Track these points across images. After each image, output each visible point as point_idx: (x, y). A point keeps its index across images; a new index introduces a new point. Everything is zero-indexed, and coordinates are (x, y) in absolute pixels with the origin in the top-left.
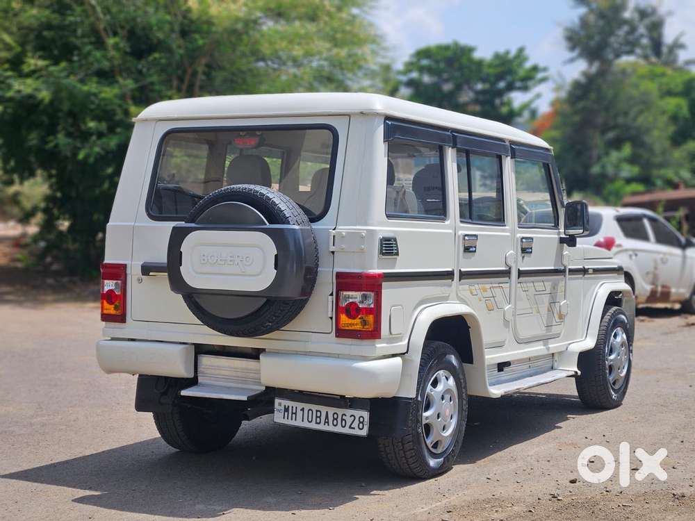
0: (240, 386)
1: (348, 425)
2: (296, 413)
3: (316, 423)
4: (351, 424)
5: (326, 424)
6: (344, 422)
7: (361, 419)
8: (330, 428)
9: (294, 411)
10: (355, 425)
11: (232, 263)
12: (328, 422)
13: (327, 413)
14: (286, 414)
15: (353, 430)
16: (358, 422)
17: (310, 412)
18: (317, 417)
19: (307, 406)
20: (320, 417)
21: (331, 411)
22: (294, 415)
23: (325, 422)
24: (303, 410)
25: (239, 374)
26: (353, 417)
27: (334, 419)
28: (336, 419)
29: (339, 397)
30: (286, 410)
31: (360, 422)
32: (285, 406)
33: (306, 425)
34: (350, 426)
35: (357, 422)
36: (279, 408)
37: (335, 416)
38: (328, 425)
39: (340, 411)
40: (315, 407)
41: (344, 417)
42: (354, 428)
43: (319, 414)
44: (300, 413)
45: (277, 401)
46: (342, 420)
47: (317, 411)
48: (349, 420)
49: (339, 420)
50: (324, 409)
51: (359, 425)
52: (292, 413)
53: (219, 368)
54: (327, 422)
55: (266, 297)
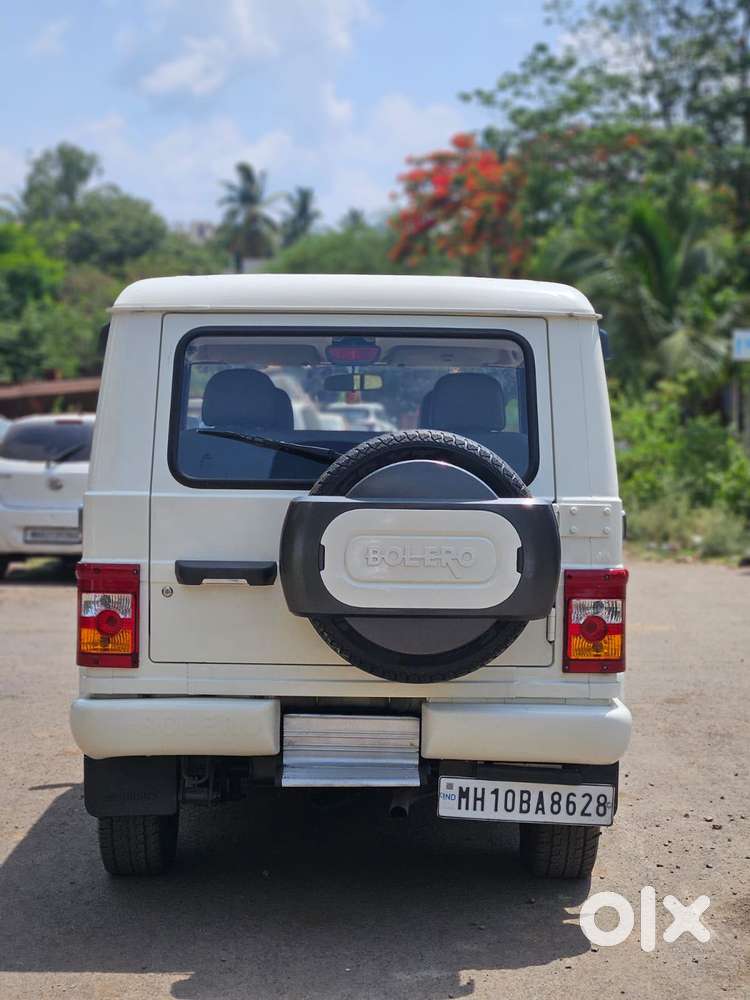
0: (369, 761)
1: (579, 809)
2: (482, 799)
3: (521, 811)
4: (585, 808)
5: (540, 812)
6: (571, 806)
7: (602, 800)
8: (547, 818)
9: (479, 795)
10: (592, 809)
11: (435, 563)
12: (543, 809)
13: (541, 794)
14: (464, 801)
15: (587, 818)
16: (596, 804)
17: (510, 795)
18: (522, 802)
19: (503, 786)
20: (528, 802)
21: (548, 789)
22: (479, 803)
23: (538, 809)
24: (496, 792)
25: (368, 742)
26: (587, 798)
27: (554, 802)
28: (558, 803)
29: (560, 767)
30: (464, 794)
31: (600, 804)
32: (461, 788)
33: (502, 815)
34: (583, 811)
35: (594, 804)
36: (448, 792)
37: (556, 798)
38: (544, 813)
39: (564, 790)
40: (518, 787)
41: (572, 798)
42: (590, 815)
43: (525, 797)
44: (490, 799)
45: (444, 782)
46: (568, 802)
47: (522, 792)
48: (580, 803)
49: (563, 803)
50: (534, 788)
51: (598, 809)
52: (476, 799)
53: (326, 734)
54: (540, 808)
55: (495, 617)
